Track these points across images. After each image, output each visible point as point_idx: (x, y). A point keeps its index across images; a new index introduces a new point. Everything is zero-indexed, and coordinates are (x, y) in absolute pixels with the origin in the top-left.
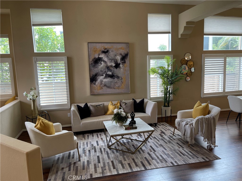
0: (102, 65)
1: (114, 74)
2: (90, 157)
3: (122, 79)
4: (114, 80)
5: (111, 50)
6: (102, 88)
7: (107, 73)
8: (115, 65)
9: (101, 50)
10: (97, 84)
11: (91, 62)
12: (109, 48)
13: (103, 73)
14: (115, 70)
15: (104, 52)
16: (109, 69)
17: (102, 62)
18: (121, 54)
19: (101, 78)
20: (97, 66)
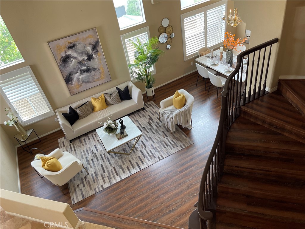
0: (73, 63)
1: (89, 67)
2: (95, 167)
3: (99, 70)
4: (91, 73)
5: (78, 42)
6: (81, 86)
7: (82, 69)
8: (87, 57)
9: (66, 47)
10: (74, 83)
11: (59, 63)
12: (75, 41)
13: (77, 70)
14: (89, 62)
15: (70, 48)
16: (82, 64)
17: (72, 59)
18: (90, 44)
19: (77, 75)
20: (67, 65)
